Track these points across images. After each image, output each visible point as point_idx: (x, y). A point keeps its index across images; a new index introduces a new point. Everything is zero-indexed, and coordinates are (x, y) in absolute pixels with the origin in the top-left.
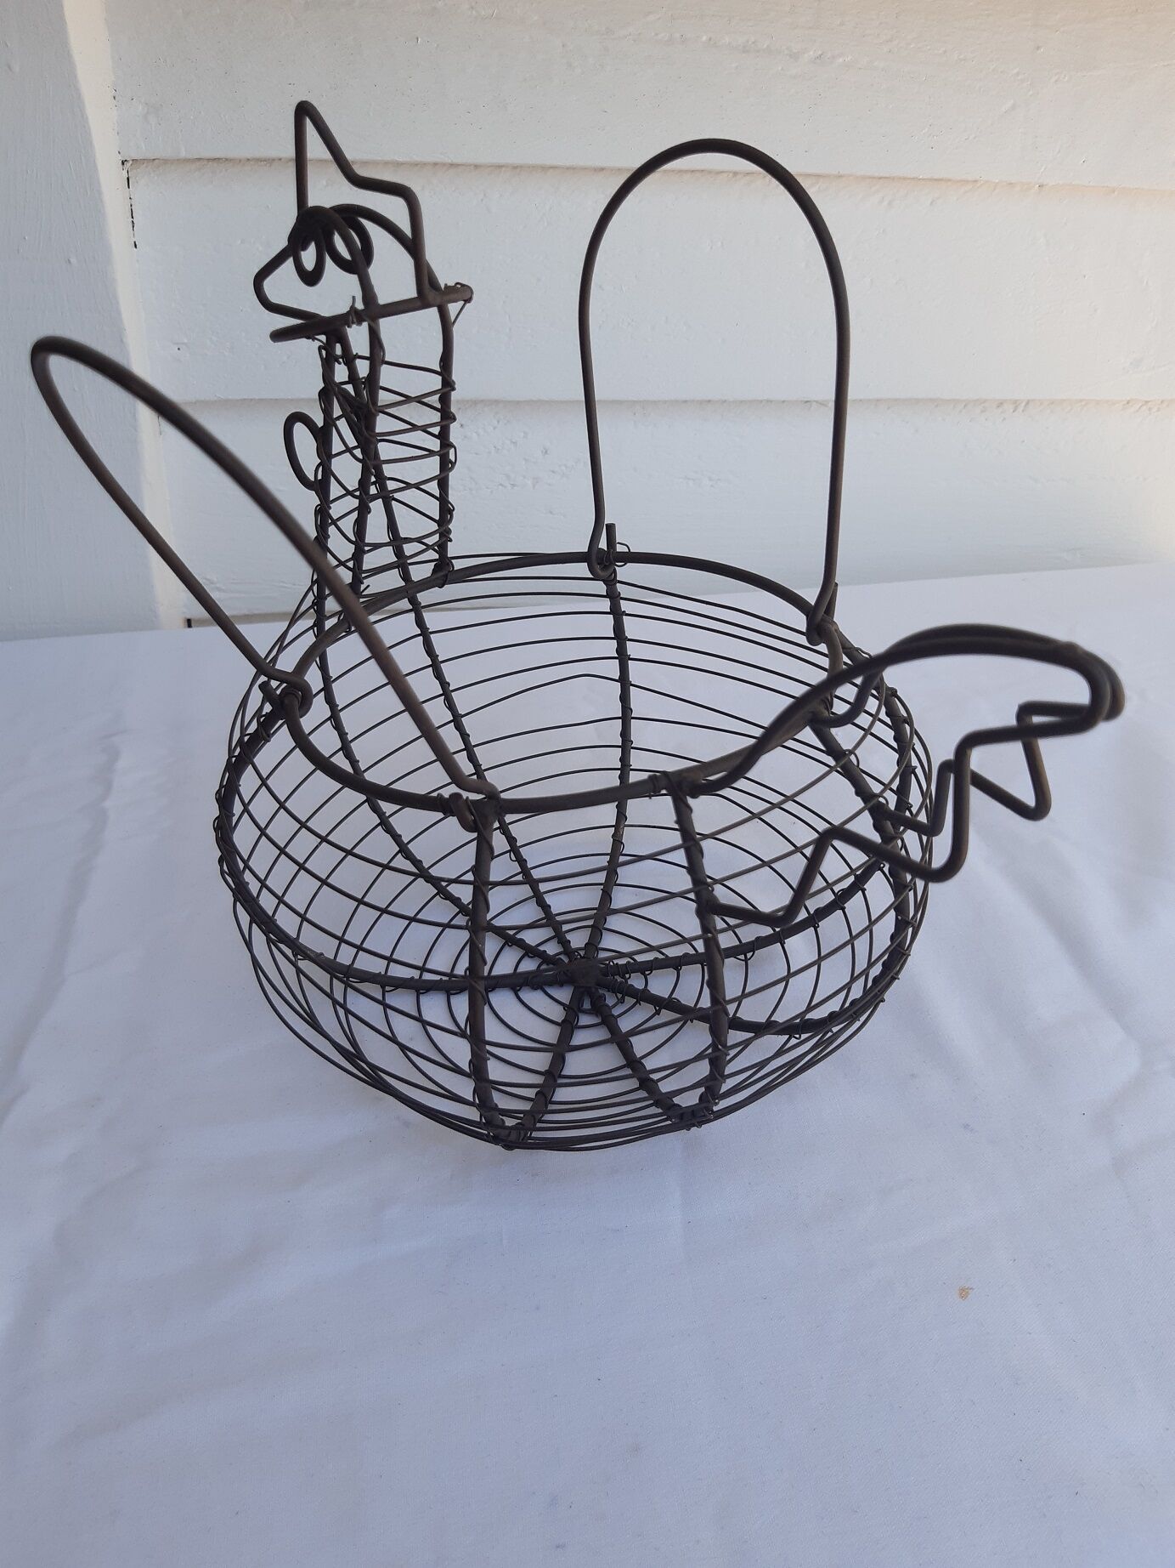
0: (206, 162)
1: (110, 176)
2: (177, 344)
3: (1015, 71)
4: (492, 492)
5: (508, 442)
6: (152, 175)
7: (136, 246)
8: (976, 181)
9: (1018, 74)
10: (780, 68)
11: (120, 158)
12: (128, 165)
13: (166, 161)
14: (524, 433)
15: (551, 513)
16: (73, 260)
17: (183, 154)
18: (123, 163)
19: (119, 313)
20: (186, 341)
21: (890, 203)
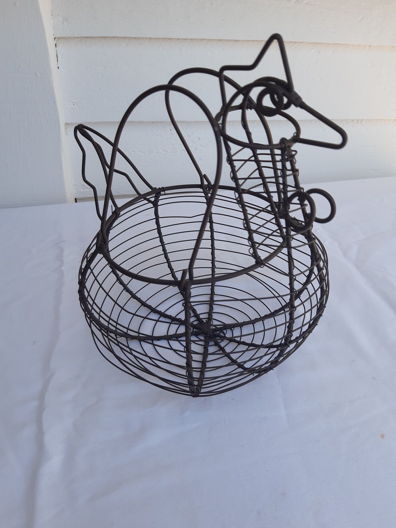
0: (83, 38)
1: (50, 43)
2: (73, 103)
3: (364, 5)
4: (181, 153)
5: (187, 135)
6: (64, 43)
7: (58, 68)
8: (348, 44)
9: (365, 6)
10: (284, 5)
11: (54, 37)
12: (56, 39)
13: (69, 38)
14: (192, 132)
15: (201, 160)
16: (38, 74)
17: (76, 36)
18: (55, 39)
19: (54, 92)
20: (76, 102)
21: (319, 52)
